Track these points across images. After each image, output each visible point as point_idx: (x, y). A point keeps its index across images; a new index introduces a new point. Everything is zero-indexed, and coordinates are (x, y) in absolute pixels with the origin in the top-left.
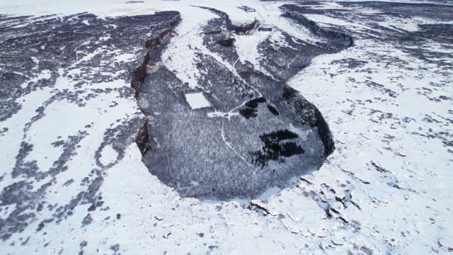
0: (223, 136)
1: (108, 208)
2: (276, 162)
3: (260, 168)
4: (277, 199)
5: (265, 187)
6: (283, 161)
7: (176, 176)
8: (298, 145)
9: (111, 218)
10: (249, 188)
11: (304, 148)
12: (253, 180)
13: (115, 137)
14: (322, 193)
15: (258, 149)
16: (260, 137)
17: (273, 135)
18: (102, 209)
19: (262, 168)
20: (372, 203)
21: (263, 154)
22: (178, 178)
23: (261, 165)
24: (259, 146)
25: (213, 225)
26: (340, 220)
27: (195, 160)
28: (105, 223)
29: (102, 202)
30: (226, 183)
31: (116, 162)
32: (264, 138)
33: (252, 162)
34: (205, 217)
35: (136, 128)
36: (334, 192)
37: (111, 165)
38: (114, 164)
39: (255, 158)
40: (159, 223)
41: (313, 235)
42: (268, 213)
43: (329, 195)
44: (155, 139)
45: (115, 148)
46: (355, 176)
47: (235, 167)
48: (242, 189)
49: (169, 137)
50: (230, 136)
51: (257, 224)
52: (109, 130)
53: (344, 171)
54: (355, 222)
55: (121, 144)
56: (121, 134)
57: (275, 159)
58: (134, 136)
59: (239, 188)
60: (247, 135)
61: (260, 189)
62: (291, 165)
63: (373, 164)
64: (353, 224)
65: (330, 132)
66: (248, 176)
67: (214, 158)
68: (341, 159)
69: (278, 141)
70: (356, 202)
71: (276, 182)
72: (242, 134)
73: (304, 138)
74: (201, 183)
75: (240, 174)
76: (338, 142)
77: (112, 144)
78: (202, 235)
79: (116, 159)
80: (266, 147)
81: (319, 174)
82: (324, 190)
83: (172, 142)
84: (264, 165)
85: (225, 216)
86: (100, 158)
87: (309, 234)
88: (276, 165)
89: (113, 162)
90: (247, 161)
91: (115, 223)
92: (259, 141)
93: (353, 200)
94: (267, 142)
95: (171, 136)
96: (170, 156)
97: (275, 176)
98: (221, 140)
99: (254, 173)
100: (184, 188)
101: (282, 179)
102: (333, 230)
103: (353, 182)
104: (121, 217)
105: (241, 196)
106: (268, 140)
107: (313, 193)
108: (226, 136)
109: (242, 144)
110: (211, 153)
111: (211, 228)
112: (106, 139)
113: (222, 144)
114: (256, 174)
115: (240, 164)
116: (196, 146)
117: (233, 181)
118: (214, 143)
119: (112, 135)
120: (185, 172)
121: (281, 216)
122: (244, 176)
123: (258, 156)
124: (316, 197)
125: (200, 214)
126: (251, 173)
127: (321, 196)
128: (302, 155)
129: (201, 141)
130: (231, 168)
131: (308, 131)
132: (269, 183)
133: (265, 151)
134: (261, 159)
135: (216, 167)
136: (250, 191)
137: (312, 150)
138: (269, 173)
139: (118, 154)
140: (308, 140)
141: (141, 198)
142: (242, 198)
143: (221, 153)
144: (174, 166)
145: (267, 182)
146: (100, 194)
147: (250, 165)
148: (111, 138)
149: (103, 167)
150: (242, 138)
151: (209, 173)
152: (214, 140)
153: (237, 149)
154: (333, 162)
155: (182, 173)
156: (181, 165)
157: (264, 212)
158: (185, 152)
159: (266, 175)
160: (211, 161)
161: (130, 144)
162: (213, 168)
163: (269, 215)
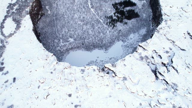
0: (89, 4)
1: (7, 72)
2: (122, 24)
3: (111, 28)
4: (122, 63)
5: (114, 41)
6: (126, 23)
7: (60, 35)
8: (136, 11)
9: (9, 81)
10: (104, 42)
11: (139, 14)
12: (107, 37)
13: (14, 11)
14: (153, 58)
15: (111, 14)
16: (113, 5)
17: (121, 4)
18: (3, 74)
19: (113, 28)
20: (187, 69)
21: (114, 18)
22: (61, 36)
23: (113, 26)
24: (111, 12)
25: (78, 86)
26: (164, 82)
27: (72, 22)
28: (4, 87)
29: (4, 68)
30: (91, 39)
31: (15, 32)
32: (115, 6)
33: (107, 24)
34: (73, 79)
35: (29, 3)
36: (161, 58)
37: (11, 35)
38: (13, 34)
39: (109, 20)
40: (42, 85)
41: (145, 95)
42: (116, 75)
43: (157, 60)
44: (47, 7)
45: (14, 20)
46: (176, 44)
47: (97, 27)
48: (100, 43)
49: (56, 5)
50: (94, 4)
51: (108, 85)
52: (10, 4)
53: (168, 39)
54: (175, 84)
55: (18, 17)
56: (18, 8)
57: (121, 22)
58: (28, 9)
59: (98, 42)
60: (104, 3)
61: (111, 43)
62: (131, 26)
63: (189, 34)
64: (173, 85)
65: (160, 6)
66: (104, 34)
67: (83, 21)
68: (167, 29)
69: (124, 8)
70: (175, 67)
71: (121, 38)
72: (102, 3)
73: (140, 7)
74: (75, 40)
75: (99, 33)
76: (165, 14)
77: (12, 17)
78: (70, 95)
79: (14, 30)
80: (116, 13)
81: (151, 42)
82: (154, 55)
83: (58, 10)
84: (114, 26)
85: (86, 78)
86: (3, 29)
87: (143, 94)
88: (122, 26)
89: (13, 32)
90: (104, 23)
91: (11, 86)
92: (111, 8)
93: (174, 65)
94: (117, 9)
95: (57, 4)
96: (56, 19)
97: (120, 34)
98: (88, 7)
99: (108, 32)
100: (65, 43)
101: (125, 36)
102: (159, 92)
103: (174, 49)
104: (16, 80)
105: (99, 48)
106: (118, 7)
107: (147, 57)
108: (91, 4)
109: (101, 10)
110: (82, 17)
111: (77, 88)
112: (8, 12)
113: (89, 11)
114: (109, 32)
115: (100, 26)
116: (72, 12)
117: (95, 38)
118: (83, 9)
119: (12, 9)
120: (65, 32)
121: (125, 79)
122: (102, 34)
123: (111, 20)
124: (148, 60)
125: (70, 77)
126: (106, 32)
127: (152, 60)
128: (138, 19)
129: (76, 8)
130: (94, 29)
131: (143, 2)
132: (117, 39)
133: (115, 16)
134: (112, 22)
135: (85, 27)
136: (105, 45)
137: (144, 15)
138: (117, 32)
139: (16, 25)
140: (143, 8)
141: (31, 63)
142: (100, 49)
143: (88, 17)
144: (59, 27)
145: (115, 39)
146: (3, 60)
147: (105, 26)
148: (11, 11)
149: (5, 37)
150: (101, 5)
151: (79, 32)
152: (84, 7)
153: (98, 14)
154: (161, 31)
155: (63, 32)
156: (63, 26)
157: (114, 75)
158: (66, 16)
159: (115, 33)
160: (82, 23)
161: (25, 16)
162: (83, 28)
163: (116, 77)
